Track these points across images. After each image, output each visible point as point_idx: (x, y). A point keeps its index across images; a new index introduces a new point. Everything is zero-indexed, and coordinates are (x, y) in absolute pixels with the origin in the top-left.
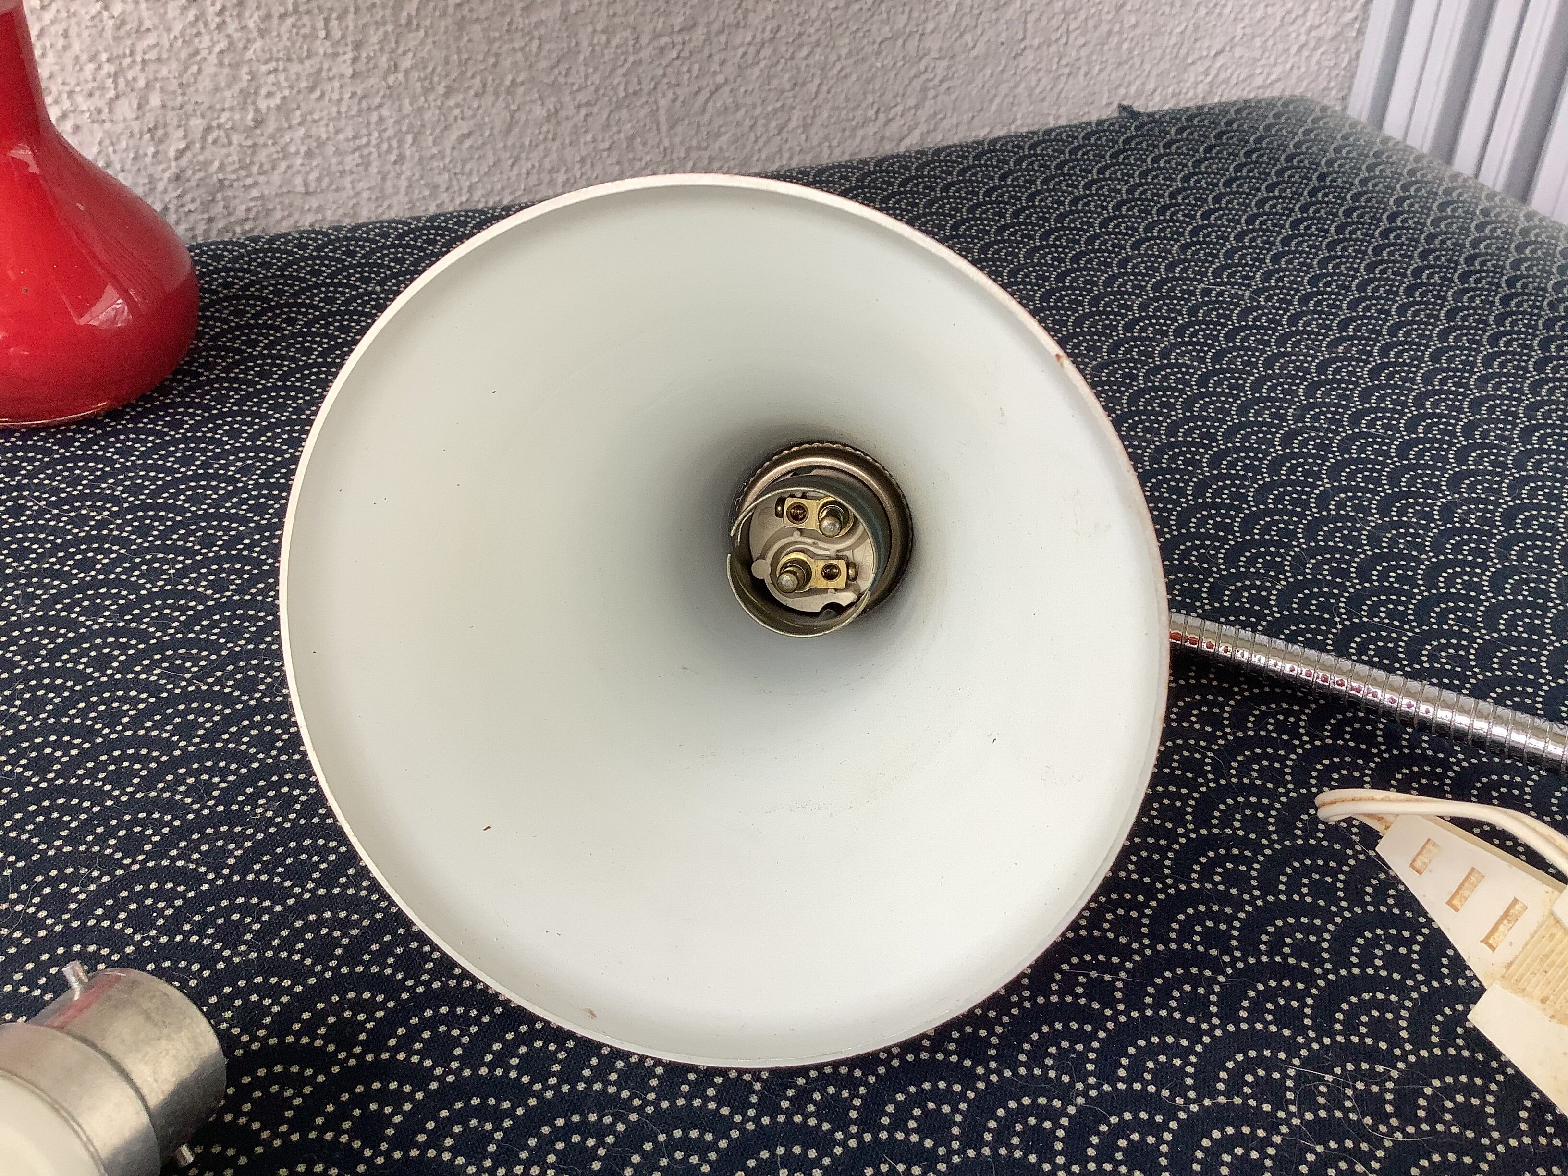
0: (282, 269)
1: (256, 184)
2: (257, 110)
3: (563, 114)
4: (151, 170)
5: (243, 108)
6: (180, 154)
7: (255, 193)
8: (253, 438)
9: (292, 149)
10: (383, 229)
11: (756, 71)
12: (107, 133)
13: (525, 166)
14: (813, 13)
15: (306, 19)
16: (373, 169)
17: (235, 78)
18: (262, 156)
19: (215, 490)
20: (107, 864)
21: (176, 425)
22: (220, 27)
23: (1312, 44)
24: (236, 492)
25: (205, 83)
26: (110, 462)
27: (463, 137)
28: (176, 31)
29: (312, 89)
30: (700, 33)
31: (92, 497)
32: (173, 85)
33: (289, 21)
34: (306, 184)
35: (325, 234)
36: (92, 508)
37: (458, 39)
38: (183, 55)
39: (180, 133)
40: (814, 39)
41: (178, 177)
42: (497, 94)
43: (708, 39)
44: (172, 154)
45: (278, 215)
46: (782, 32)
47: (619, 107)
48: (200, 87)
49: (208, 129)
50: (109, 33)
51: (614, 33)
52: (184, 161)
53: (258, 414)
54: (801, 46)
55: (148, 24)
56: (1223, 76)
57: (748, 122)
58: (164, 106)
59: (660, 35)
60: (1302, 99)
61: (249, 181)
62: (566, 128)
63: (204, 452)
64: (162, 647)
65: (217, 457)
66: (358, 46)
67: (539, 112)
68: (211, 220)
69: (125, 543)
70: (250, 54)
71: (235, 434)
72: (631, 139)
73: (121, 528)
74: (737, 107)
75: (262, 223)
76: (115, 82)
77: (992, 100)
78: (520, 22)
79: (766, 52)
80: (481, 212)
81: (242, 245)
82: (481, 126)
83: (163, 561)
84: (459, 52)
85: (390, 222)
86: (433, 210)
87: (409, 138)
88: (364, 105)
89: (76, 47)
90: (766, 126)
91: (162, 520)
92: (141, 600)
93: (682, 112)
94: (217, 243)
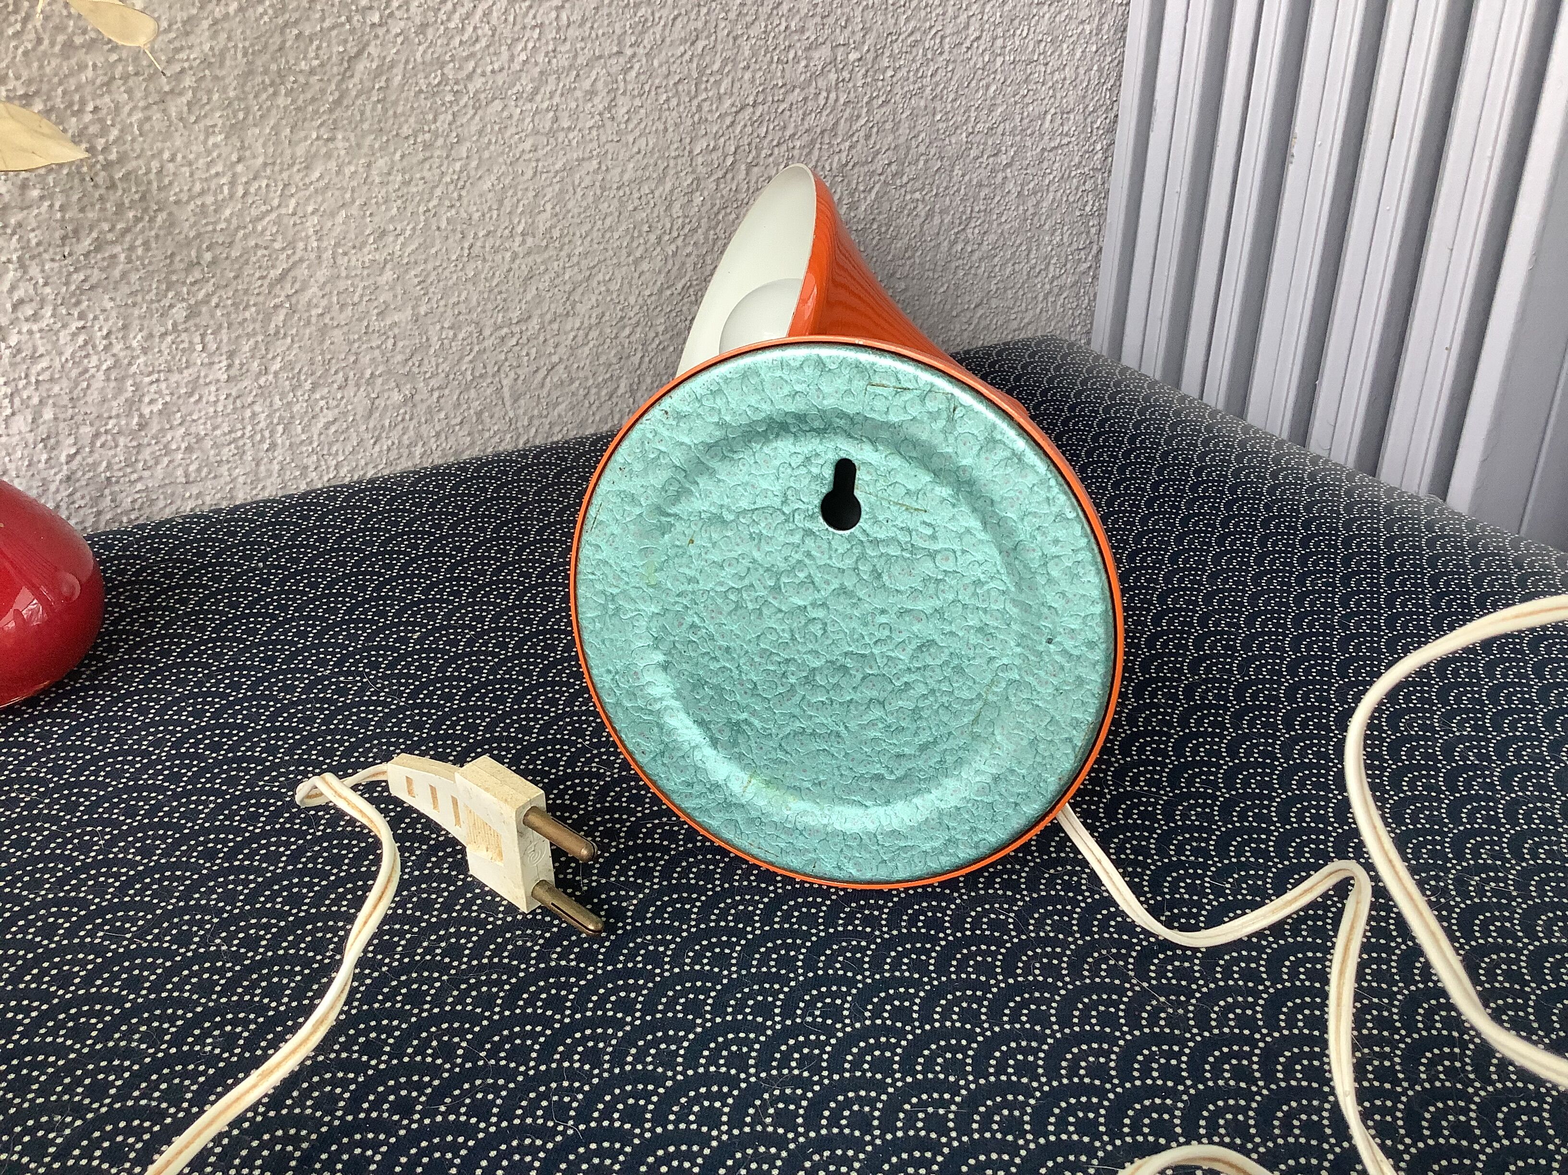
0: (169, 553)
1: (140, 478)
2: (141, 416)
3: (417, 398)
4: (44, 474)
5: (129, 415)
6: (71, 458)
7: (139, 486)
8: (161, 712)
9: (174, 447)
10: (260, 508)
11: (586, 350)
13: (385, 444)
14: (632, 300)
15: (184, 336)
16: (248, 457)
17: (120, 390)
18: (146, 454)
19: (132, 764)
20: (78, 1111)
21: (88, 707)
22: (106, 348)
23: (1056, 290)
24: (151, 764)
25: (94, 396)
26: (32, 746)
27: (327, 426)
28: (67, 354)
29: (190, 394)
30: (535, 323)
31: (19, 780)
32: (65, 400)
33: (169, 339)
34: (187, 475)
35: (207, 517)
36: (20, 790)
37: (322, 342)
38: (74, 373)
39: (71, 440)
40: (633, 321)
41: (69, 478)
42: (358, 385)
43: (543, 327)
44: (63, 459)
45: (161, 504)
46: (607, 317)
47: (467, 389)
48: (89, 399)
49: (97, 435)
51: (460, 328)
52: (74, 464)
53: (162, 691)
54: (624, 327)
55: (41, 350)
56: (983, 323)
57: (582, 392)
58: (56, 419)
59: (501, 327)
60: (1053, 338)
61: (134, 476)
62: (422, 408)
63: (117, 729)
64: (101, 912)
65: (129, 733)
66: (231, 355)
67: (397, 397)
68: (99, 513)
69: (55, 820)
70: (134, 368)
71: (143, 711)
72: (479, 414)
73: (49, 806)
74: (572, 381)
75: (147, 511)
76: (12, 402)
78: (375, 325)
79: (594, 334)
80: (349, 486)
81: (130, 534)
82: (345, 414)
83: (93, 834)
84: (322, 353)
85: (265, 502)
86: (303, 487)
87: (280, 428)
88: (239, 403)
90: (598, 394)
91: (87, 796)
92: (77, 871)
93: (524, 388)
94: (107, 533)
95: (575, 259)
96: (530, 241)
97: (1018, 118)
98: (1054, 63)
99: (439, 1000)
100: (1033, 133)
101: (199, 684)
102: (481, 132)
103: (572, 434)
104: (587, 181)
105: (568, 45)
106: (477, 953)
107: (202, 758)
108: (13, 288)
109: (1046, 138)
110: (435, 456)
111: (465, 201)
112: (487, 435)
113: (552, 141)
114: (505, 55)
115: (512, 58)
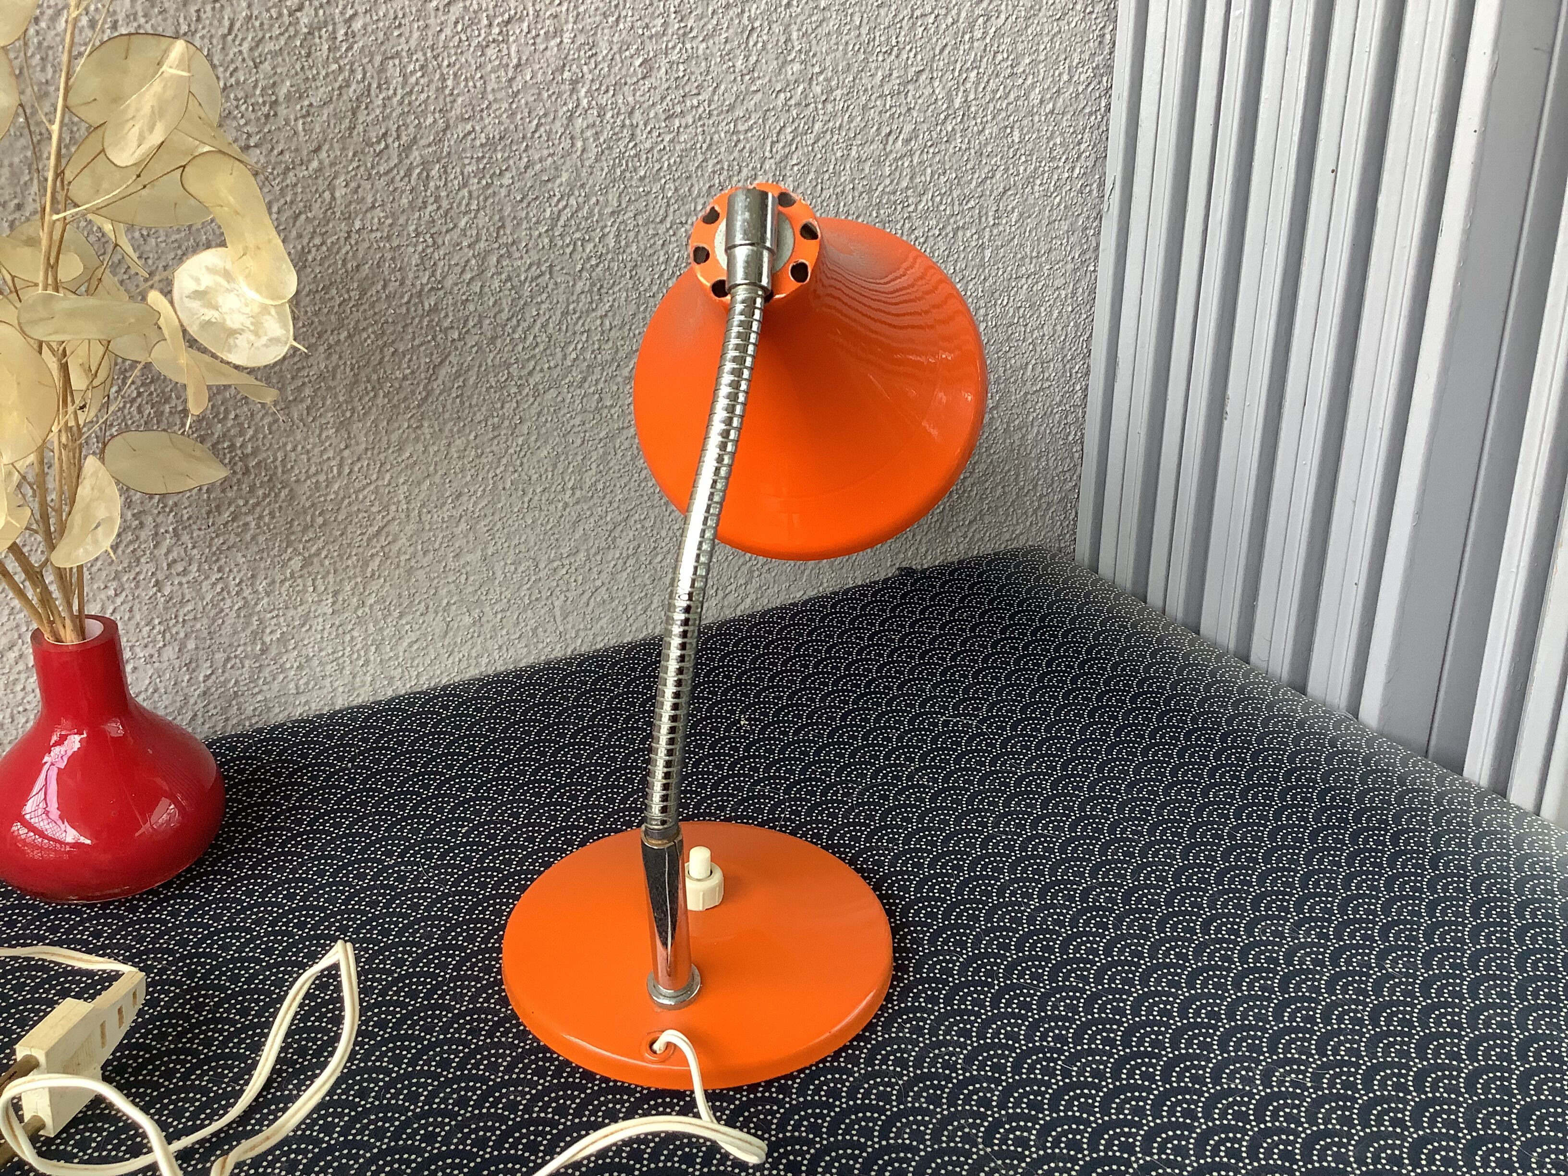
0: (280, 754)
1: (261, 691)
2: (263, 643)
3: (484, 619)
4: (186, 691)
5: (254, 643)
6: (207, 678)
7: (260, 697)
8: (262, 895)
9: (288, 666)
10: (353, 712)
11: (625, 575)
12: (157, 671)
13: (457, 656)
14: (663, 533)
15: (299, 581)
16: (347, 672)
17: (248, 624)
18: (266, 673)
19: (238, 938)
21: (208, 890)
22: (237, 594)
24: (252, 940)
25: (227, 629)
26: (164, 922)
27: (410, 645)
28: (208, 599)
29: (303, 625)
30: (582, 556)
31: (155, 951)
32: (205, 633)
33: (287, 584)
34: (297, 688)
35: (311, 722)
36: (155, 960)
37: (408, 581)
38: (212, 613)
39: (208, 664)
40: (665, 551)
41: (205, 693)
42: (436, 613)
43: (588, 559)
44: (201, 679)
45: (277, 710)
46: (642, 548)
47: (525, 611)
48: (223, 632)
49: (228, 659)
50: (161, 606)
51: (520, 563)
52: (210, 683)
53: (265, 877)
54: (656, 556)
55: (187, 597)
56: (977, 536)
57: (621, 609)
58: (197, 648)
59: (553, 562)
61: (257, 690)
62: (487, 627)
63: (229, 909)
64: (207, 1060)
65: (238, 913)
66: (336, 594)
67: (467, 620)
68: (227, 719)
69: (179, 984)
70: (259, 607)
71: (249, 893)
72: (534, 630)
73: (175, 973)
74: (612, 600)
75: (265, 717)
76: (164, 637)
77: (803, 572)
78: (452, 565)
79: (631, 562)
80: (425, 694)
81: (250, 737)
82: (425, 635)
83: (205, 996)
84: (408, 589)
85: (359, 707)
86: (390, 693)
87: (373, 648)
88: (340, 631)
89: (138, 617)
90: (634, 609)
91: (203, 965)
92: (193, 1026)
93: (570, 609)
94: (231, 736)
95: (615, 505)
96: (578, 493)
97: (1001, 370)
98: (1033, 323)
100: (1015, 382)
101: (293, 871)
102: (539, 414)
103: (612, 643)
104: (626, 444)
105: (610, 343)
107: (291, 935)
108: (169, 551)
109: (1029, 383)
110: (498, 664)
111: (526, 467)
112: (540, 646)
113: (597, 416)
114: (559, 355)
115: (565, 357)
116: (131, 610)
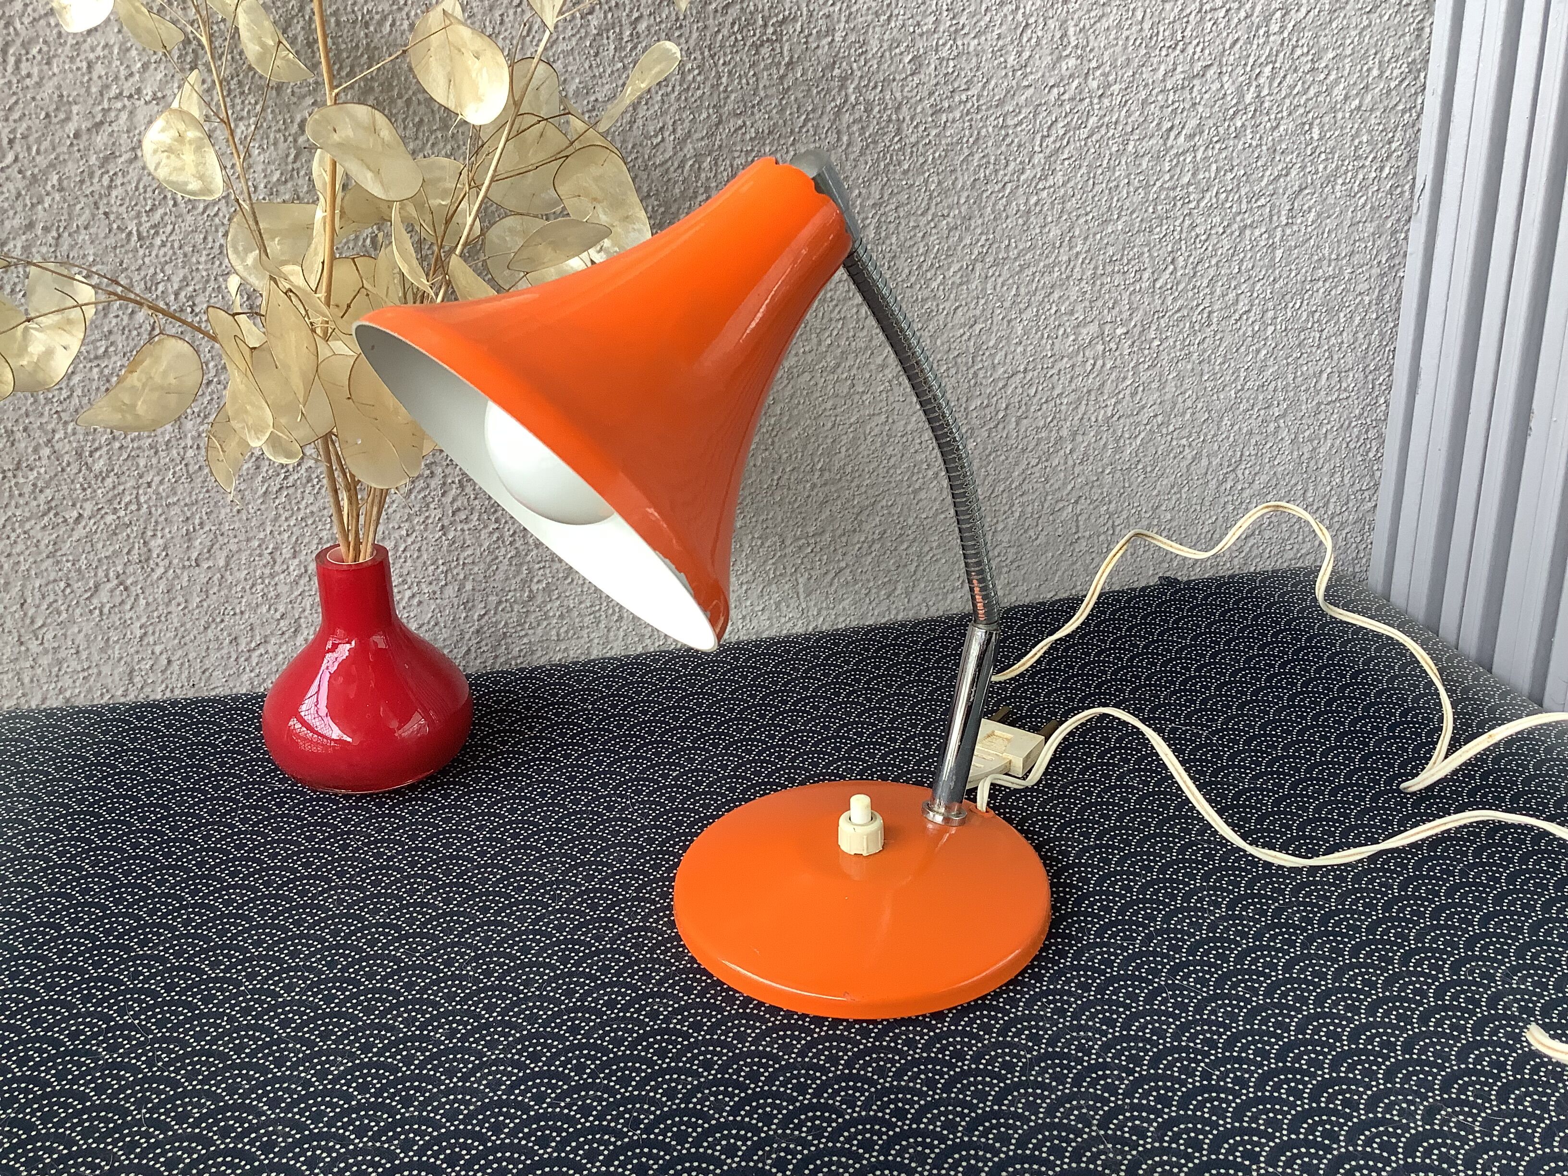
0: (534, 691)
1: (526, 635)
2: (531, 591)
4: (462, 627)
5: (523, 590)
6: (481, 617)
7: (525, 640)
8: (489, 807)
9: (551, 614)
10: (604, 663)
11: (869, 559)
12: (438, 606)
14: (910, 522)
16: (602, 625)
17: (518, 572)
18: (532, 618)
19: (460, 840)
20: (352, 1056)
21: (446, 797)
22: (511, 543)
24: (471, 842)
25: (500, 575)
26: (403, 819)
28: (485, 546)
29: (566, 578)
30: (827, 536)
31: (389, 841)
32: (481, 577)
34: (558, 635)
35: (567, 667)
36: (387, 848)
38: (488, 559)
39: (483, 605)
40: (911, 537)
41: (478, 631)
43: (834, 539)
44: (476, 617)
45: (539, 654)
46: (888, 534)
47: (770, 584)
48: (497, 577)
49: (500, 602)
50: (445, 548)
51: (767, 538)
52: (483, 622)
53: (496, 792)
54: (902, 542)
55: (468, 543)
57: (864, 591)
58: (473, 590)
59: (799, 539)
61: (522, 633)
63: (459, 815)
64: (407, 936)
65: (465, 819)
68: (496, 657)
69: (400, 870)
70: (529, 558)
71: (479, 804)
72: (777, 605)
73: (400, 861)
74: (856, 582)
75: (529, 659)
76: (446, 576)
77: (1054, 573)
79: (877, 546)
80: (671, 653)
81: (513, 674)
83: (419, 884)
85: (609, 659)
86: (640, 650)
90: (878, 593)
91: (425, 858)
92: (402, 907)
93: (815, 586)
94: (498, 672)
95: (863, 489)
96: (827, 475)
97: (1290, 377)
98: (1329, 329)
99: (588, 1036)
100: (1306, 390)
101: (521, 790)
102: (792, 397)
103: (854, 624)
104: (876, 431)
106: (625, 1009)
107: (504, 842)
108: (454, 500)
109: (1323, 393)
110: (741, 633)
111: (777, 445)
112: (783, 620)
113: (849, 402)
114: (815, 341)
115: (819, 343)
116: (419, 550)
